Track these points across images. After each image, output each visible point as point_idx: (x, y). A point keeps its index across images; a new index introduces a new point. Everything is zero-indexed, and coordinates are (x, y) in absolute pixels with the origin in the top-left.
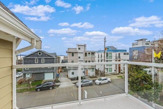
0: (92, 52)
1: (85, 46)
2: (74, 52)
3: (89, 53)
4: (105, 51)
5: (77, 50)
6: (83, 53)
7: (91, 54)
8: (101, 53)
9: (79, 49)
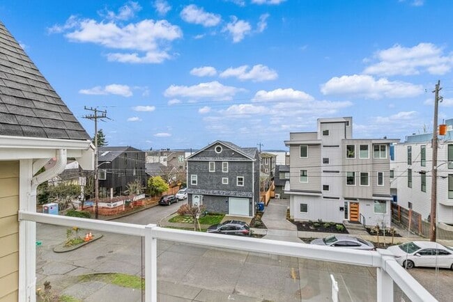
0: (374, 142)
1: (347, 123)
2: (309, 145)
3: (364, 148)
4: (439, 137)
5: (320, 136)
6: (338, 146)
7: (370, 148)
8: (419, 146)
9: (326, 133)
